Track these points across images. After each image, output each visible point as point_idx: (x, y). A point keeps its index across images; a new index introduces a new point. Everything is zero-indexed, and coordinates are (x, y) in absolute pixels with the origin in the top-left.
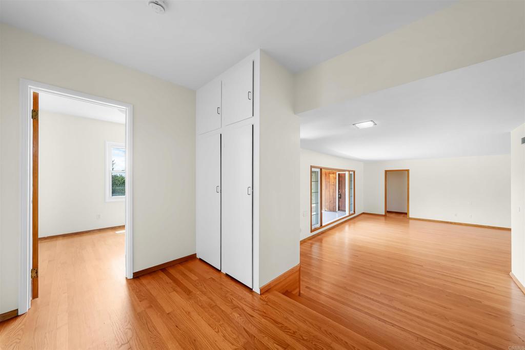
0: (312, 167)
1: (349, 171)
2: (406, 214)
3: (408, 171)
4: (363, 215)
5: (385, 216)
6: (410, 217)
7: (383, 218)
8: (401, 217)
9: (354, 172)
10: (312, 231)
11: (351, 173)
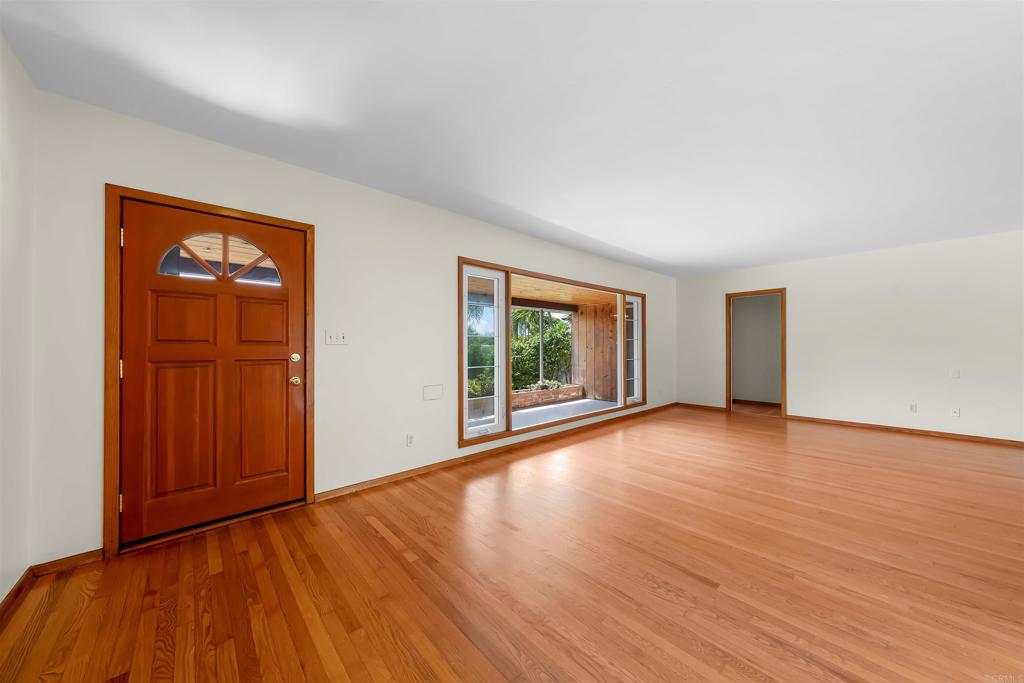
0: (463, 261)
1: (624, 293)
2: (778, 406)
3: (782, 292)
4: (676, 410)
5: (727, 411)
6: (790, 412)
7: (723, 417)
8: (767, 414)
9: (643, 297)
10: (463, 443)
11: (629, 298)
